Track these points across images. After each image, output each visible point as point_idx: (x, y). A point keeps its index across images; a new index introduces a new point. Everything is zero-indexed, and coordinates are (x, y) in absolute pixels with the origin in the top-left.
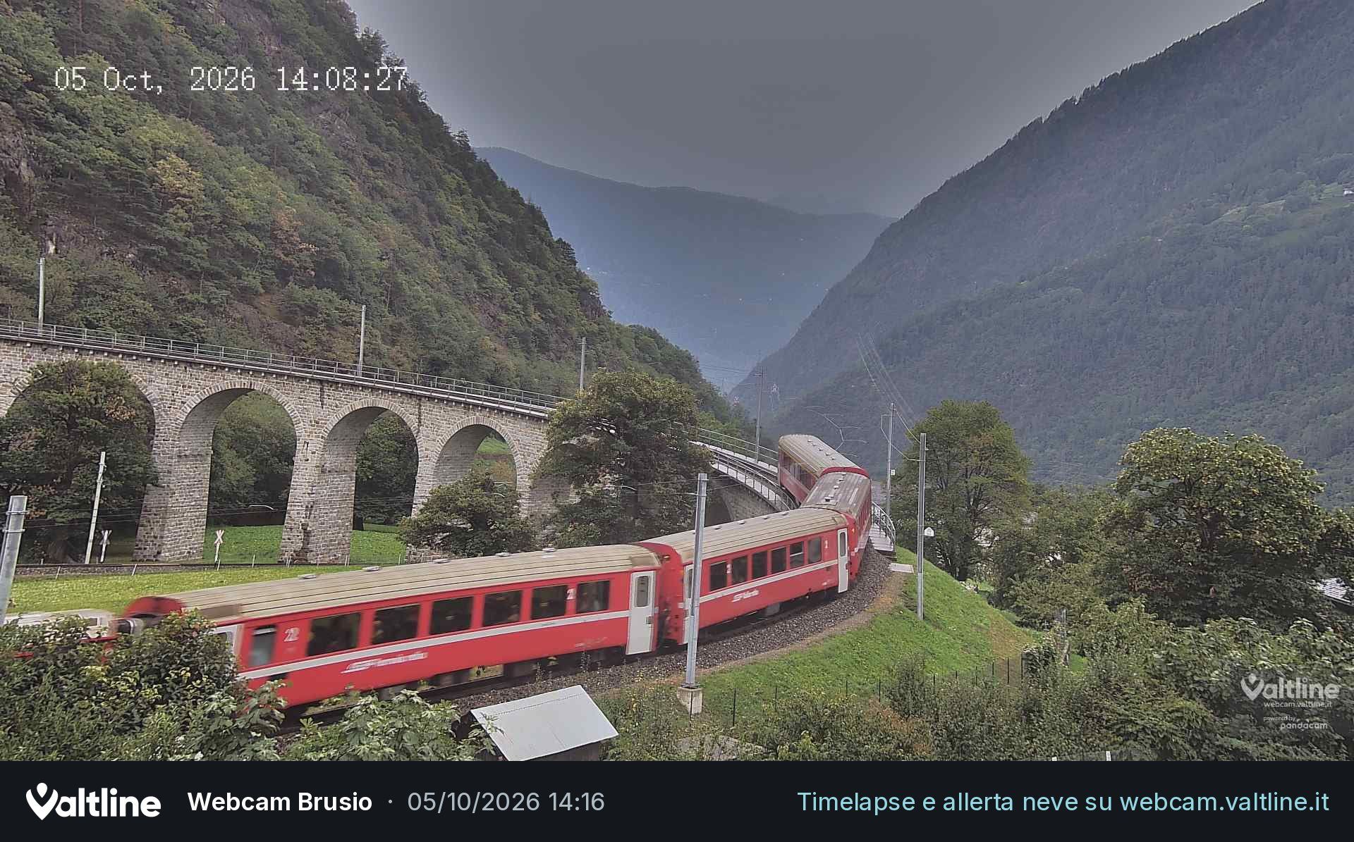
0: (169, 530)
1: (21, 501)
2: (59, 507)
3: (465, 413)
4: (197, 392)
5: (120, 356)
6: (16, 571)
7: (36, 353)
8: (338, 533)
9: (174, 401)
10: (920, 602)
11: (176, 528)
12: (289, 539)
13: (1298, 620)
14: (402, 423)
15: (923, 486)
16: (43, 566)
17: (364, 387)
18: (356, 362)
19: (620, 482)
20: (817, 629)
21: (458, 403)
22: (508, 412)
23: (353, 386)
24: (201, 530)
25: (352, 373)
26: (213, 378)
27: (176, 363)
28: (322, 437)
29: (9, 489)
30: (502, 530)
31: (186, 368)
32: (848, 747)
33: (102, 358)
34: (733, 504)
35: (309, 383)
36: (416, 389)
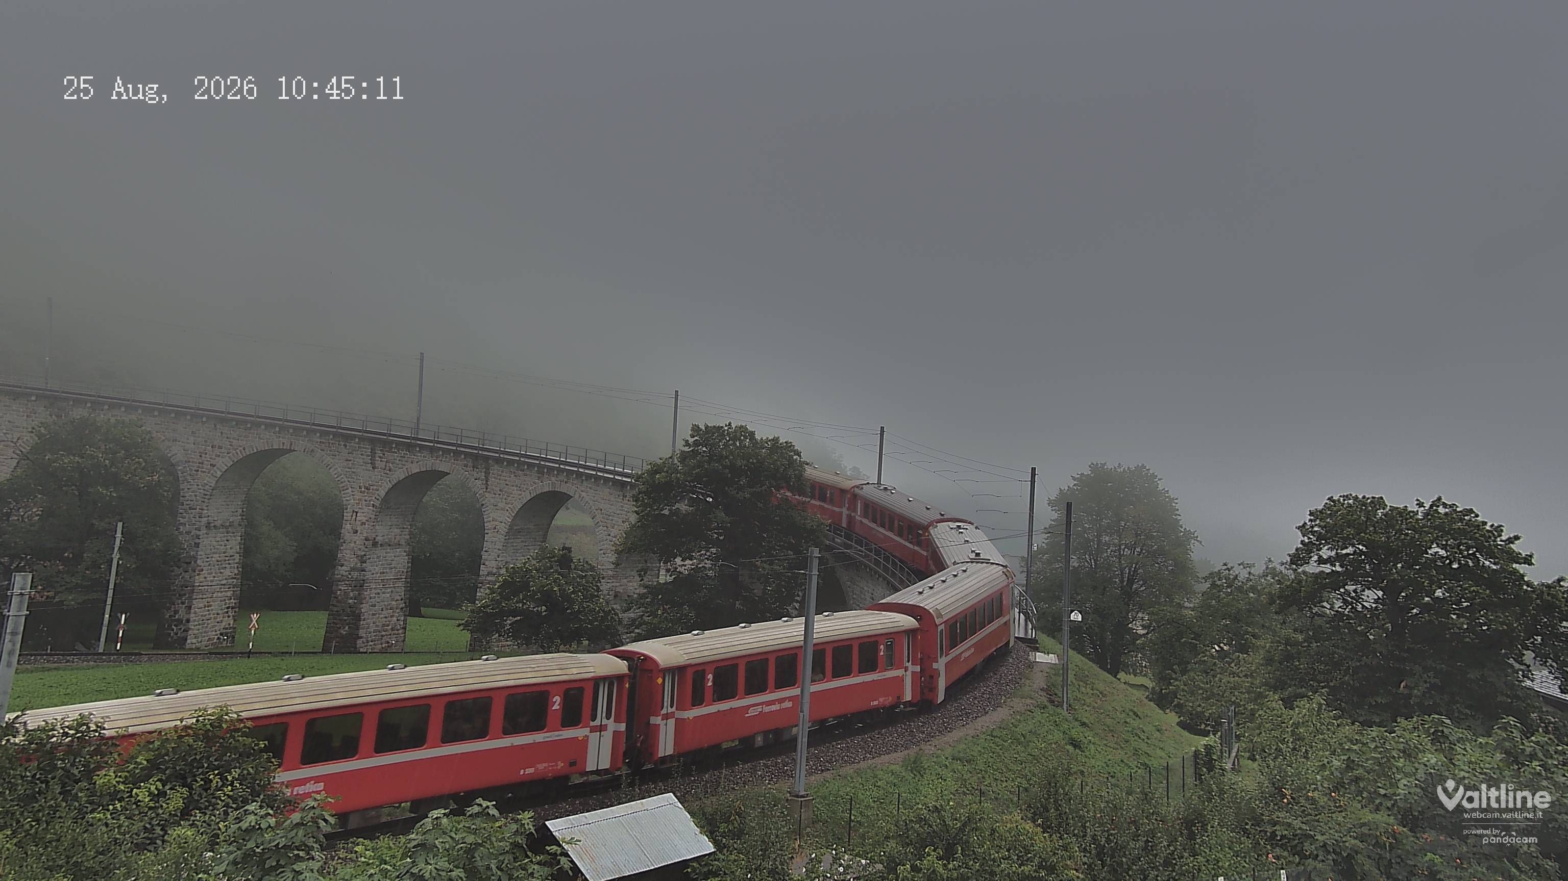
0: (195, 613)
1: (24, 578)
2: (69, 586)
3: (539, 478)
4: (228, 453)
5: (140, 412)
6: (19, 661)
7: (41, 408)
8: (392, 616)
9: (202, 463)
10: (1065, 697)
11: (204, 611)
12: (335, 623)
13: (1504, 718)
14: (466, 490)
16: (51, 655)
17: (423, 448)
19: (717, 559)
20: (946, 728)
21: (531, 465)
22: (589, 477)
23: (410, 447)
24: (232, 613)
26: (247, 437)
27: (205, 419)
28: (373, 506)
29: (11, 565)
31: (215, 426)
32: (980, 866)
33: (119, 415)
34: (849, 584)
35: (359, 443)
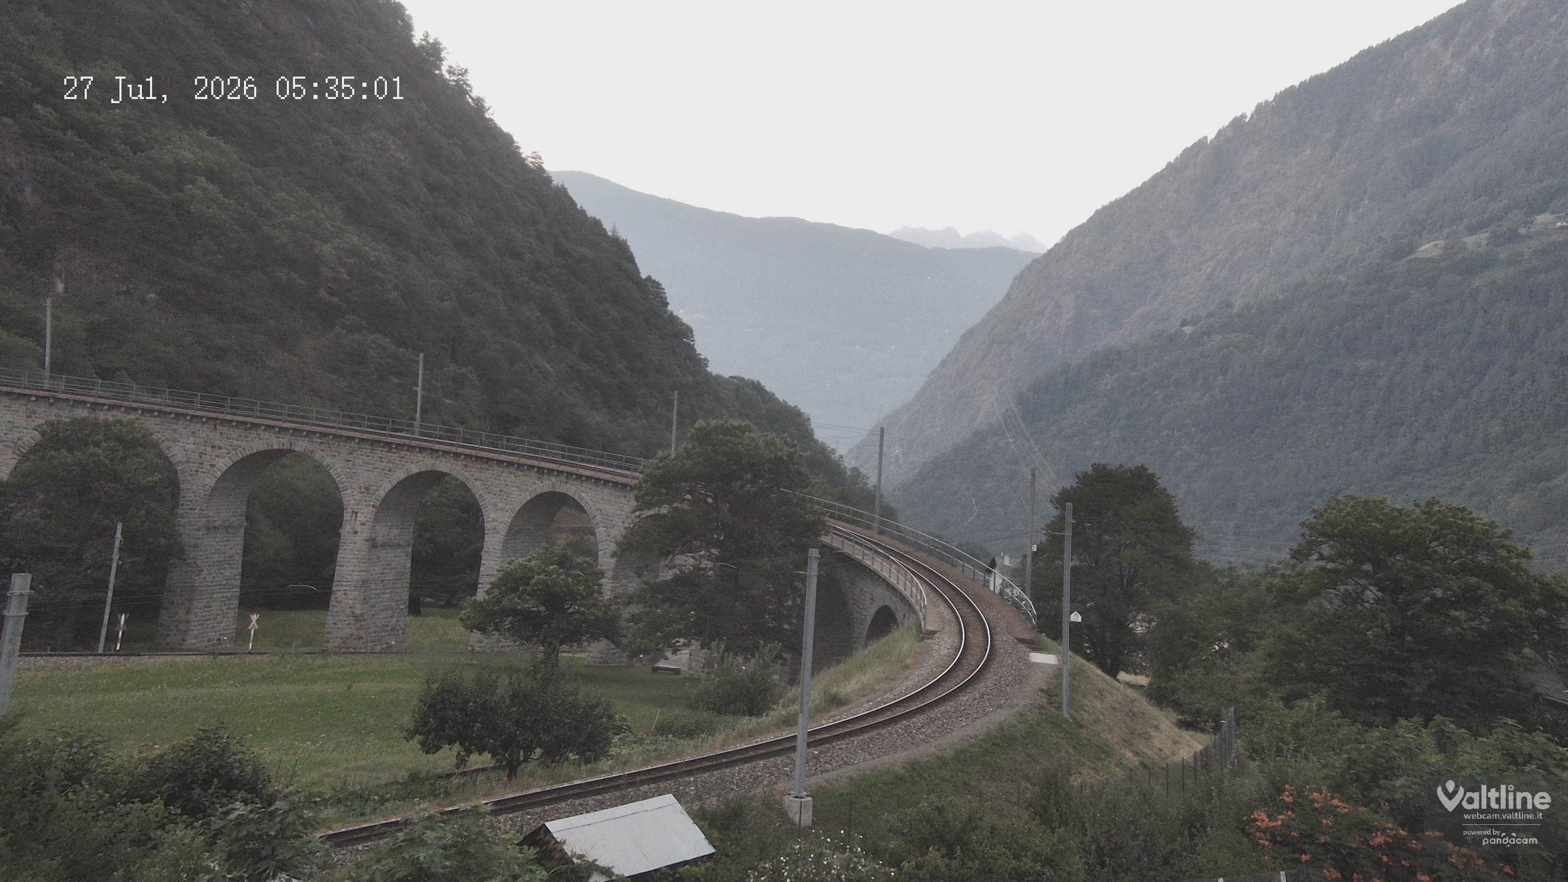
0: (195, 614)
1: (24, 580)
3: (538, 479)
4: (228, 453)
5: (140, 412)
7: (41, 409)
8: (392, 617)
9: (202, 463)
10: (1065, 698)
11: (204, 612)
12: (335, 624)
14: (466, 489)
15: (1069, 562)
16: (50, 656)
17: (422, 449)
18: (414, 419)
19: (718, 559)
20: (946, 729)
21: (531, 467)
22: (589, 478)
23: (411, 448)
24: (232, 614)
25: (408, 431)
26: (247, 437)
27: (204, 420)
28: (373, 506)
29: (11, 564)
30: (582, 614)
31: (215, 426)
33: (119, 415)
34: (848, 584)
35: (359, 443)
36: (481, 450)
